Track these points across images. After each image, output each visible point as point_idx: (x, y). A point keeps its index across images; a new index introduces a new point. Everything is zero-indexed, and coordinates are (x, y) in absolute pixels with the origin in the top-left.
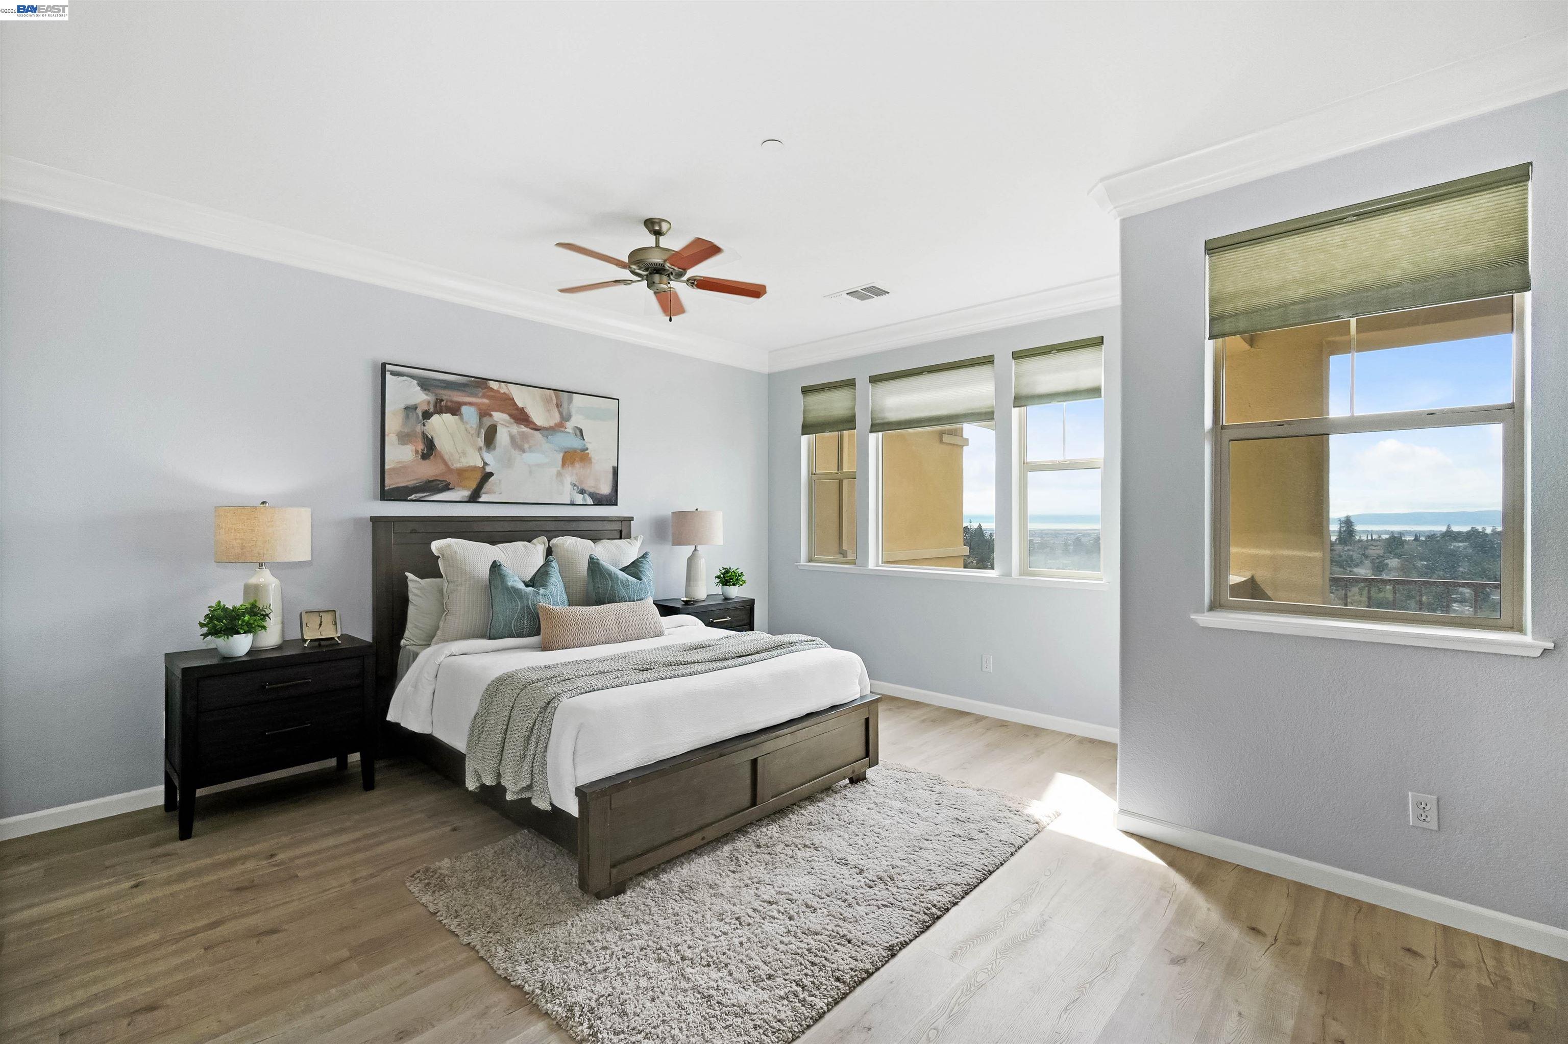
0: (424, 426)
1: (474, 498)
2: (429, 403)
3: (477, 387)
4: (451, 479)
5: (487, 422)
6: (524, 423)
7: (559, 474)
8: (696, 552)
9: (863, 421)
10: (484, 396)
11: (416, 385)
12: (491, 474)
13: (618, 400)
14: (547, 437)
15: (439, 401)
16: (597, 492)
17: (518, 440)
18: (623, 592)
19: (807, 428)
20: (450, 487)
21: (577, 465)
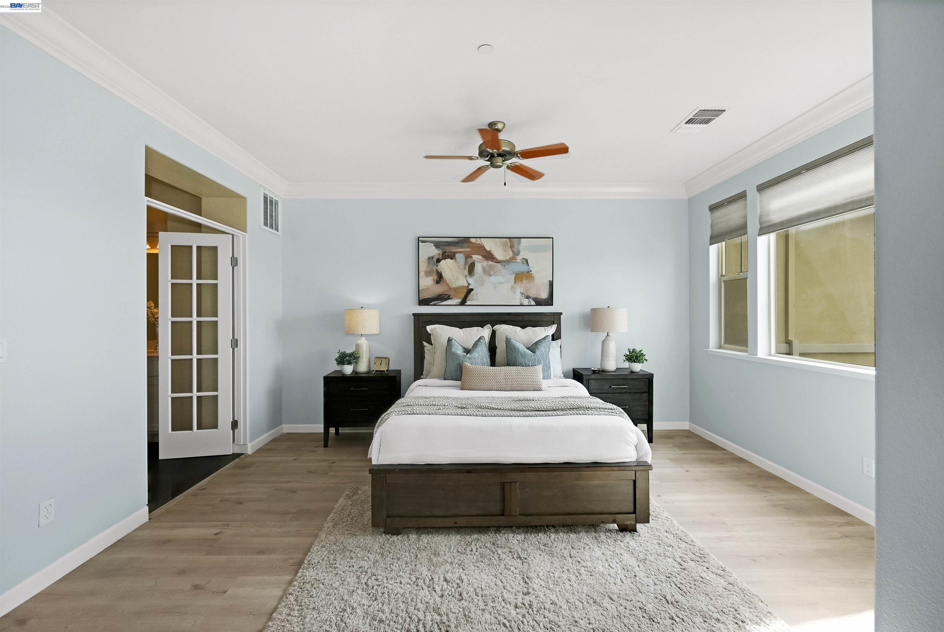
0: (437, 266)
1: (463, 303)
2: (439, 254)
3: (464, 243)
4: (451, 293)
5: (470, 261)
6: (490, 259)
7: (513, 288)
8: (608, 337)
9: (753, 226)
10: (468, 247)
11: (433, 246)
12: (472, 290)
13: (553, 238)
14: (505, 266)
15: (444, 253)
16: (538, 297)
17: (487, 269)
18: (521, 360)
19: (714, 239)
20: (450, 297)
21: (524, 282)
